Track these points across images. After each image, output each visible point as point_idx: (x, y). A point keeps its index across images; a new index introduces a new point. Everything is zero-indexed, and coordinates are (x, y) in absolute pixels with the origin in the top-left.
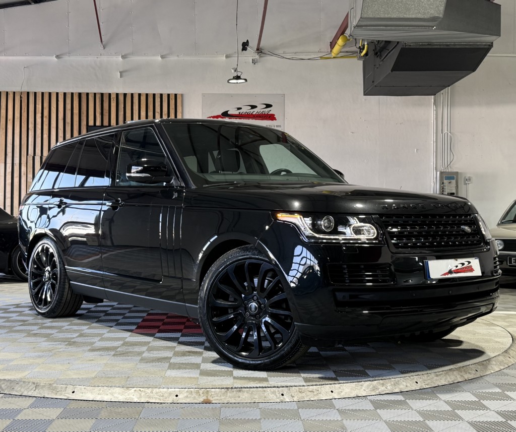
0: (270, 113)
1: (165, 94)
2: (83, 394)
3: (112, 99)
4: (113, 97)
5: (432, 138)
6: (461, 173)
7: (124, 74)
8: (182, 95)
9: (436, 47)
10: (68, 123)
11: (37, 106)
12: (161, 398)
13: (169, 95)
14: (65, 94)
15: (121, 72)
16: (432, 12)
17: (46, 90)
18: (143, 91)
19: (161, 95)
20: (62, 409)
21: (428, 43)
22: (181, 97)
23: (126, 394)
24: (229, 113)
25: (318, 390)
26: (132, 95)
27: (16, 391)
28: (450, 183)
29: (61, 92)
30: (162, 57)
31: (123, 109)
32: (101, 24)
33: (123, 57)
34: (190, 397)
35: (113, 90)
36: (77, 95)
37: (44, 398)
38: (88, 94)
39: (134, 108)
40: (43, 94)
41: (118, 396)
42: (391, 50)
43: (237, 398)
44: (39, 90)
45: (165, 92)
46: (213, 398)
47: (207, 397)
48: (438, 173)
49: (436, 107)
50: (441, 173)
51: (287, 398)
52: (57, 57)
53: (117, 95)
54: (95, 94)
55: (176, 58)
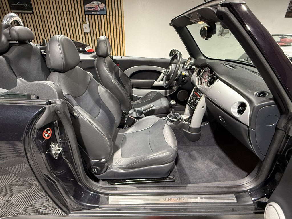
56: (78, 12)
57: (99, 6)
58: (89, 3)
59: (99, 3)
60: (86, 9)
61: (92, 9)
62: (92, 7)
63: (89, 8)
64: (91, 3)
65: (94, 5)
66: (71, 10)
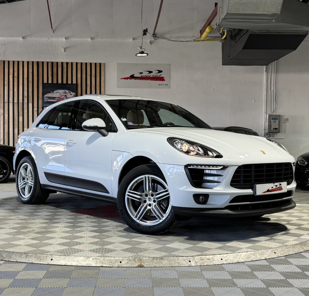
0: (161, 76)
1: (93, 63)
2: (59, 261)
3: (59, 66)
4: (60, 64)
5: (264, 93)
6: (282, 116)
7: (66, 50)
8: (104, 64)
9: (272, 34)
10: (30, 81)
11: (10, 70)
12: (110, 263)
13: (96, 64)
14: (28, 62)
15: (64, 48)
16: (273, 10)
17: (16, 59)
18: (79, 61)
19: (91, 64)
20: (46, 271)
21: (268, 31)
22: (103, 65)
23: (87, 261)
24: (135, 76)
25: (213, 259)
26: (72, 63)
27: (13, 259)
28: (275, 122)
29: (26, 61)
30: (92, 39)
31: (66, 72)
32: (51, 16)
33: (66, 38)
34: (130, 263)
35: (60, 60)
36: (36, 63)
37: (32, 263)
38: (43, 63)
39: (73, 72)
40: (14, 62)
41: (82, 262)
42: (243, 36)
43: (160, 264)
44: (11, 59)
45: (93, 61)
46: (144, 263)
47: (141, 263)
48: (268, 116)
49: (267, 73)
50: (270, 116)
51: (193, 264)
52: (23, 38)
53: (62, 63)
54: (48, 63)
55: (101, 39)
56: (31, 104)
57: (66, 96)
58: (51, 92)
59: (67, 91)
60: (45, 100)
61: (55, 99)
62: (56, 98)
63: (50, 98)
64: (54, 92)
65: (58, 94)
66: (21, 101)
